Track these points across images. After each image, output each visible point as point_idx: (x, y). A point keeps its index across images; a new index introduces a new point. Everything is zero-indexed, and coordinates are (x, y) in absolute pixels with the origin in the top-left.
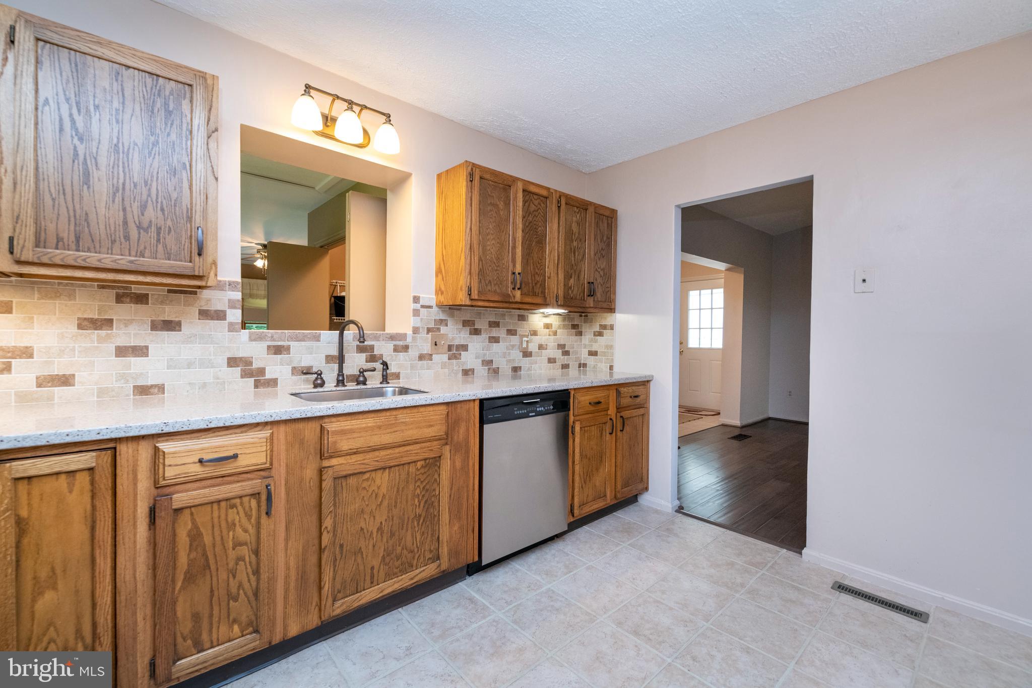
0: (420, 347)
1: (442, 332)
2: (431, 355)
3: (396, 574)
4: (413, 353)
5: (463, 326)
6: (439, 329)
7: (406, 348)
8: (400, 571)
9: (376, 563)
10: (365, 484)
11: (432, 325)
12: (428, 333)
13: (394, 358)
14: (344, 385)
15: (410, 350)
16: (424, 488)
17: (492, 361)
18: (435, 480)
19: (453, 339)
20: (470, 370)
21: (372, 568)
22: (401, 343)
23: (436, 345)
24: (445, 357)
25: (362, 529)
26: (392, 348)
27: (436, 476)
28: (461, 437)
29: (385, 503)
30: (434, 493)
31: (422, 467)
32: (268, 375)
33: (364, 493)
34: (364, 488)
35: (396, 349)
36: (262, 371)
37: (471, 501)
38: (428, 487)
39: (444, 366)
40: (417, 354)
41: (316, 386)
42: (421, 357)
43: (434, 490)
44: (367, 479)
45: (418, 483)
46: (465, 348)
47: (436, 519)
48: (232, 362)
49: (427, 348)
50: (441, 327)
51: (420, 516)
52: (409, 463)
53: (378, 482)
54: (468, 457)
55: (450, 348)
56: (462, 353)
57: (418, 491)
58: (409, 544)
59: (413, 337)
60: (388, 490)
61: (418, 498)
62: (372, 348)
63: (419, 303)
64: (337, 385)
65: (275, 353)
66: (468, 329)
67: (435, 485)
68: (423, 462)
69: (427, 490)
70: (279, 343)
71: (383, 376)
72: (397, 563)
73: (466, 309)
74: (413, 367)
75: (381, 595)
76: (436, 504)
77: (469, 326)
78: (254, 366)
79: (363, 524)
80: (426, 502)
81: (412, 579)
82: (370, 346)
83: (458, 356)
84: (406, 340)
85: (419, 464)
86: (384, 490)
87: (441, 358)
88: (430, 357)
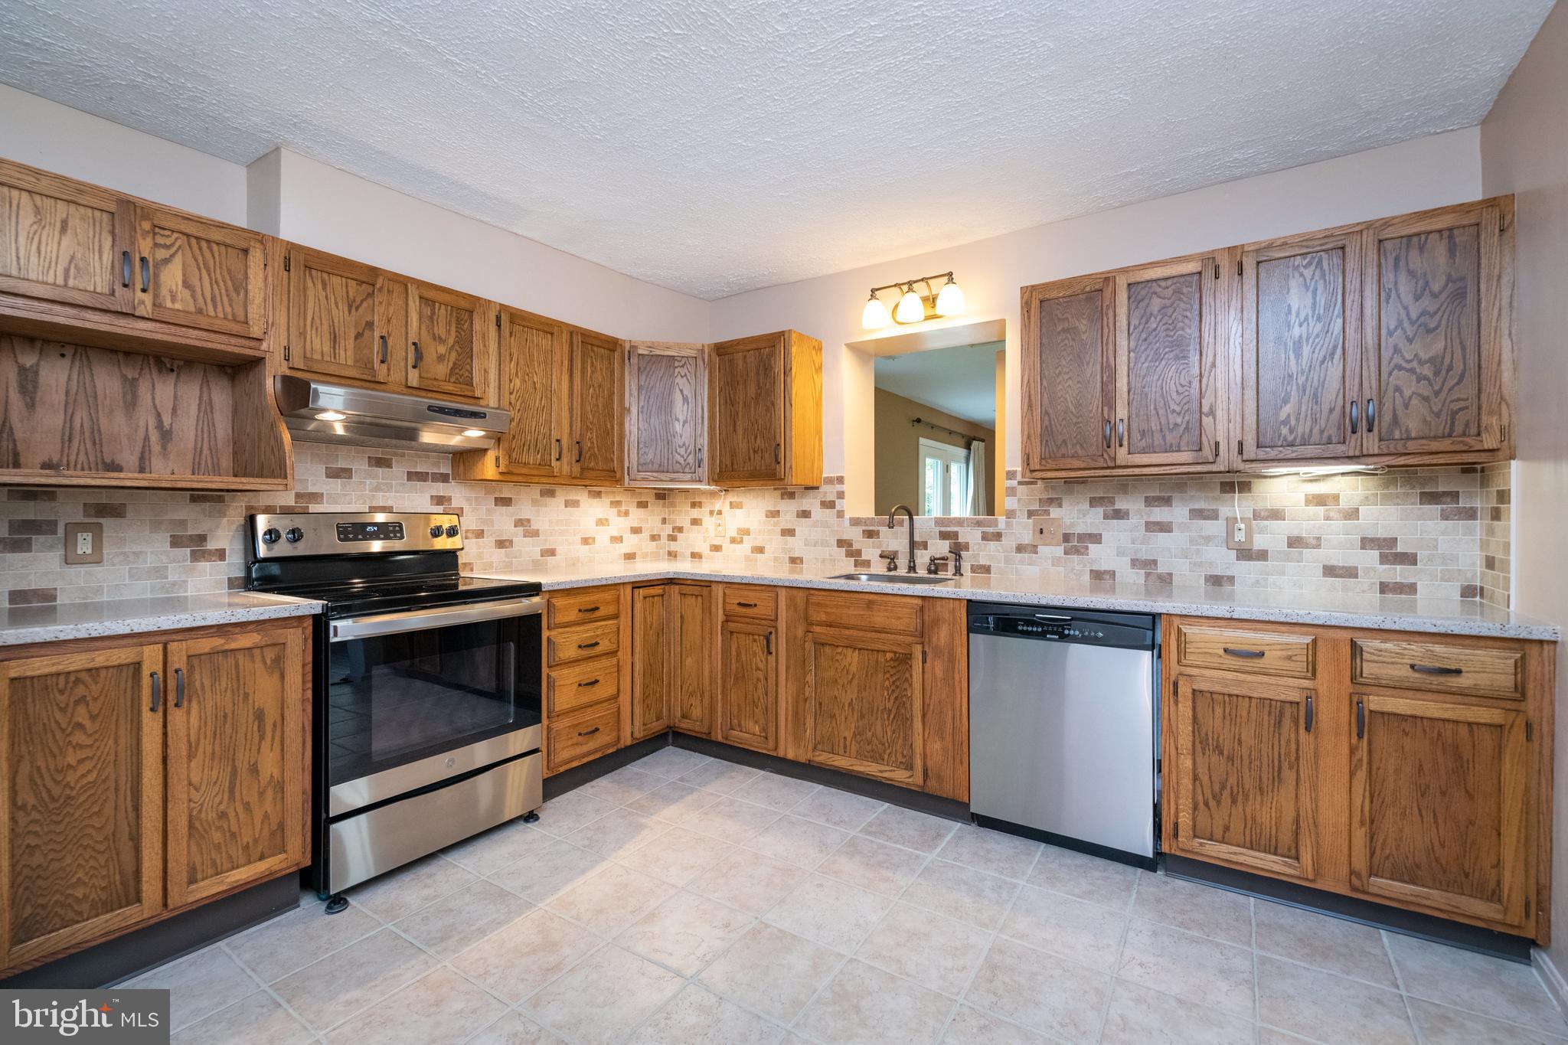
0: (1018, 536)
1: (1052, 515)
2: (1036, 546)
3: (865, 757)
4: (1010, 542)
5: (1091, 506)
6: (1047, 513)
7: (998, 536)
8: (871, 757)
9: (849, 734)
10: (838, 657)
11: (1036, 507)
12: (1029, 517)
13: (983, 547)
14: (915, 572)
15: (1003, 538)
16: (893, 682)
17: (1155, 562)
18: (907, 679)
19: (1072, 525)
20: (1106, 572)
21: (845, 738)
22: (991, 530)
23: (1041, 533)
24: (1059, 551)
25: (836, 697)
26: (980, 535)
27: (908, 675)
28: (942, 641)
29: (855, 682)
30: (905, 693)
31: (891, 659)
32: (864, 557)
33: (837, 664)
34: (837, 660)
35: (985, 537)
36: (859, 553)
37: (958, 723)
38: (898, 683)
39: (1056, 561)
40: (1014, 545)
41: (890, 570)
42: (1020, 549)
43: (906, 690)
44: (840, 654)
45: (887, 675)
46: (1096, 538)
47: (909, 723)
48: (841, 543)
49: (1027, 537)
50: (1051, 509)
51: (890, 711)
52: (878, 651)
53: (849, 659)
54: (953, 668)
55: (1066, 538)
56: (1090, 545)
57: (887, 683)
58: (880, 735)
59: (1007, 523)
60: (857, 671)
61: (888, 691)
62: (956, 535)
63: (1015, 479)
64: (909, 572)
65: (868, 537)
66: (1100, 511)
67: (906, 685)
68: (892, 655)
69: (897, 687)
70: (871, 528)
71: (956, 567)
72: (869, 748)
73: (1096, 482)
74: (1007, 561)
75: (850, 768)
76: (908, 705)
77: (1102, 505)
78: (854, 548)
79: (836, 693)
80: (896, 698)
81: (881, 772)
82: (953, 532)
83: (1082, 550)
84: (997, 526)
85: (889, 656)
86: (854, 669)
87: (1052, 551)
88: (1034, 549)
